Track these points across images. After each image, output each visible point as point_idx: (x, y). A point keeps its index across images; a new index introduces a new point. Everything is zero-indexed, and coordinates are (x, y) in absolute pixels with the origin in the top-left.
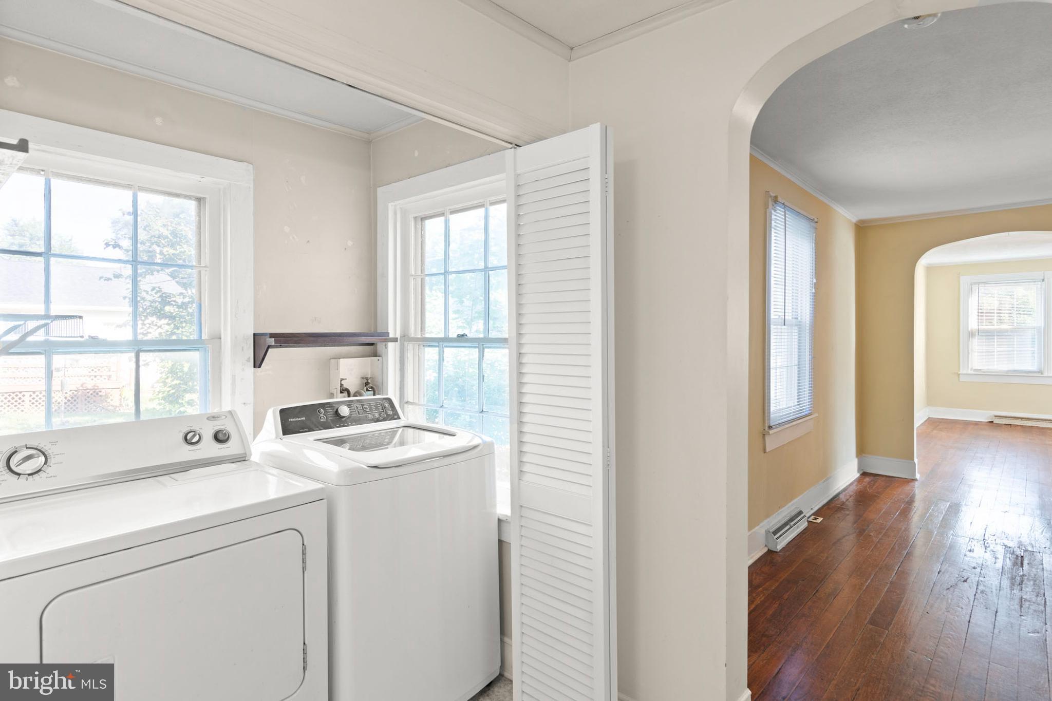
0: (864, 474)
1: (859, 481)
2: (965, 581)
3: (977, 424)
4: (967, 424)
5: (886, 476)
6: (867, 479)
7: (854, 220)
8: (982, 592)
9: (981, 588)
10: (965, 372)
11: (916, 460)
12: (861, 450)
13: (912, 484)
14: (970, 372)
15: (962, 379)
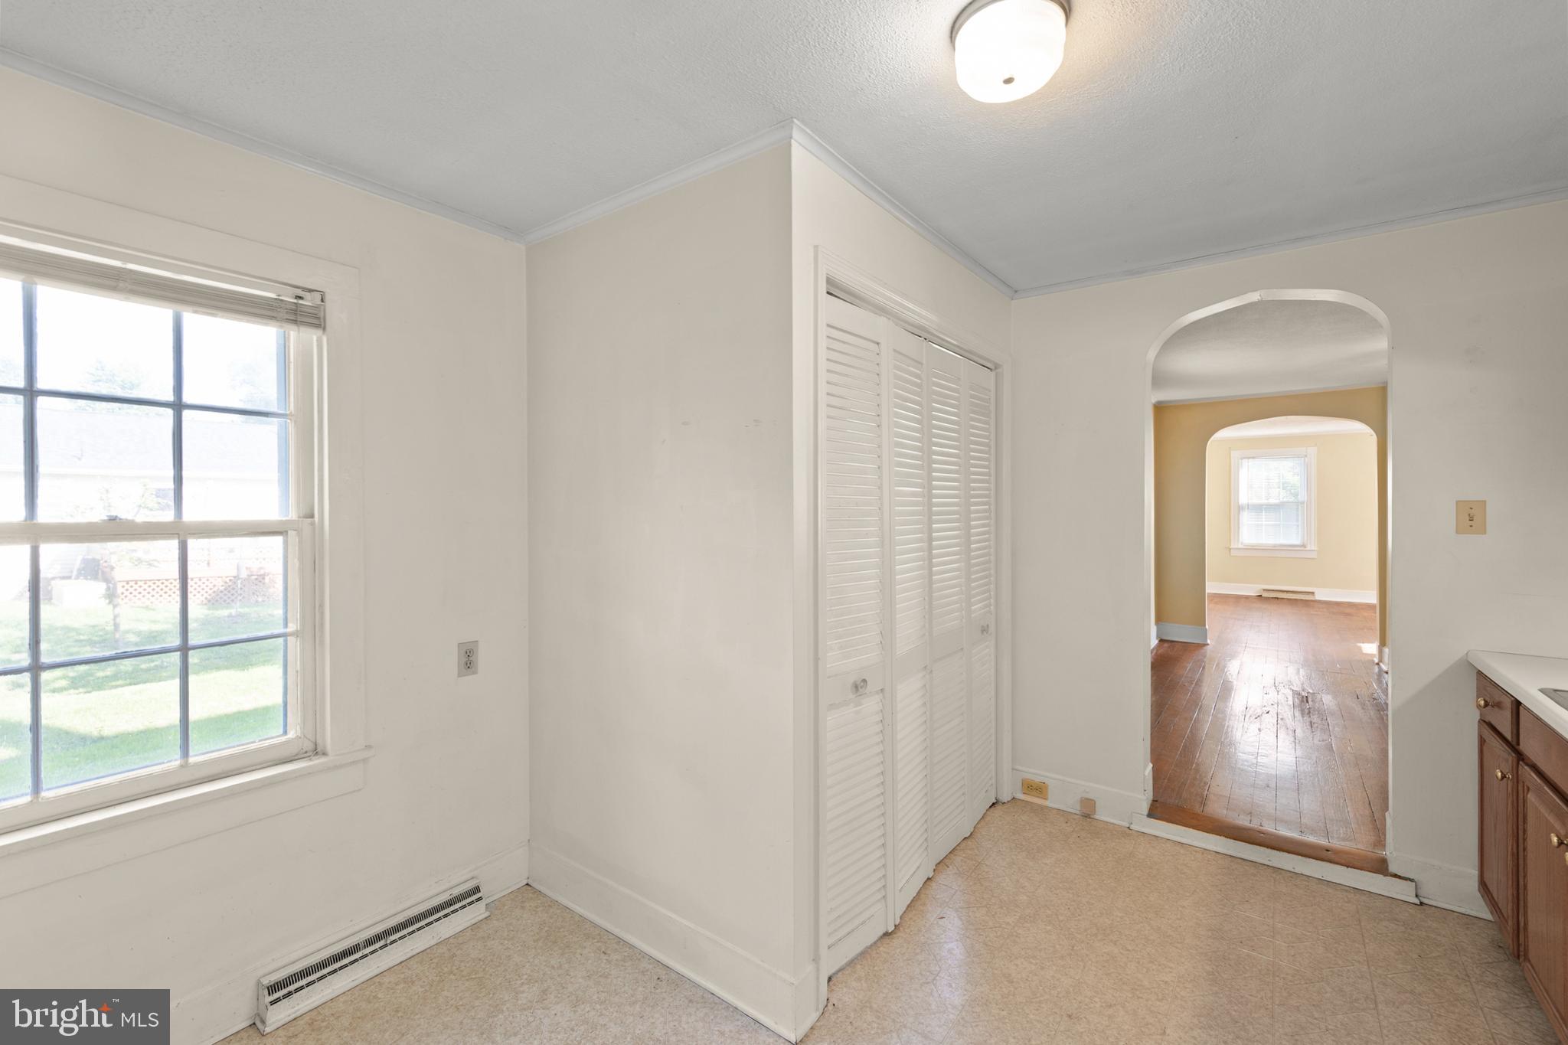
0: (1162, 641)
1: (1158, 646)
2: (1268, 713)
3: (1247, 597)
4: (1238, 598)
5: (1181, 642)
6: (1166, 645)
7: (1154, 400)
8: (1282, 719)
9: (1280, 717)
10: (1236, 547)
11: (1207, 627)
12: (1159, 619)
13: (1205, 648)
14: (1240, 546)
15: (1233, 553)
